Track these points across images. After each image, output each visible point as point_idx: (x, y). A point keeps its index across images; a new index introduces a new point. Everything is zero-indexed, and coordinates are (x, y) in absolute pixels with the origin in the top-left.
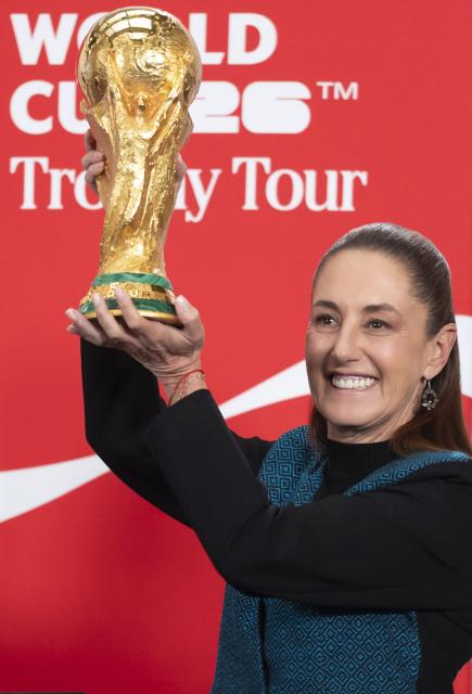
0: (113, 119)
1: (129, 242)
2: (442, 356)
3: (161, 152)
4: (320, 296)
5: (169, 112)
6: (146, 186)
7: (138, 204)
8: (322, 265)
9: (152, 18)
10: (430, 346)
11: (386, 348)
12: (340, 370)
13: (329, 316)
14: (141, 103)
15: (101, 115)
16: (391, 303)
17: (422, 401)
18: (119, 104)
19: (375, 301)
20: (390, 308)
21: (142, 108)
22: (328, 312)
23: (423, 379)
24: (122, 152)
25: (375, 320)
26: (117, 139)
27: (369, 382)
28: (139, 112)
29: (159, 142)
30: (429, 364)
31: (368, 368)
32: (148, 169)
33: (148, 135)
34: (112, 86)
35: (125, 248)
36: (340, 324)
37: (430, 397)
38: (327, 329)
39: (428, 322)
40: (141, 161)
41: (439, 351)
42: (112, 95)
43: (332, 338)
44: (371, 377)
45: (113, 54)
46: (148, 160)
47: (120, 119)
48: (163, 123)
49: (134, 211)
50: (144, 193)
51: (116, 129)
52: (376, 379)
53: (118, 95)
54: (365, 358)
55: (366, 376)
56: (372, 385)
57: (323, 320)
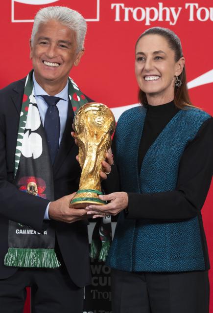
0: (86, 138)
1: (90, 179)
2: (181, 69)
3: (101, 150)
4: (138, 51)
5: (105, 136)
6: (96, 161)
7: (93, 166)
8: (138, 41)
9: (99, 107)
10: (177, 65)
11: (162, 66)
12: (147, 74)
13: (142, 58)
14: (95, 133)
15: (82, 137)
16: (162, 50)
17: (176, 84)
18: (88, 133)
19: (157, 50)
20: (162, 52)
21: (96, 135)
22: (141, 56)
23: (175, 76)
24: (89, 149)
25: (157, 57)
26: (87, 145)
27: (157, 77)
28: (95, 136)
29: (101, 146)
30: (177, 71)
31: (156, 73)
32: (97, 155)
33: (98, 144)
34: (86, 127)
35: (88, 181)
36: (145, 60)
37: (178, 82)
38: (141, 62)
39: (175, 57)
40: (95, 152)
41: (179, 67)
42: (86, 130)
43: (144, 64)
44: (158, 76)
45: (87, 117)
46: (97, 152)
47: (88, 138)
48: (103, 140)
49: (92, 169)
50: (95, 163)
51: (87, 141)
52: (160, 76)
53: (88, 130)
54: (155, 69)
55: (156, 76)
56: (159, 79)
57: (140, 59)
